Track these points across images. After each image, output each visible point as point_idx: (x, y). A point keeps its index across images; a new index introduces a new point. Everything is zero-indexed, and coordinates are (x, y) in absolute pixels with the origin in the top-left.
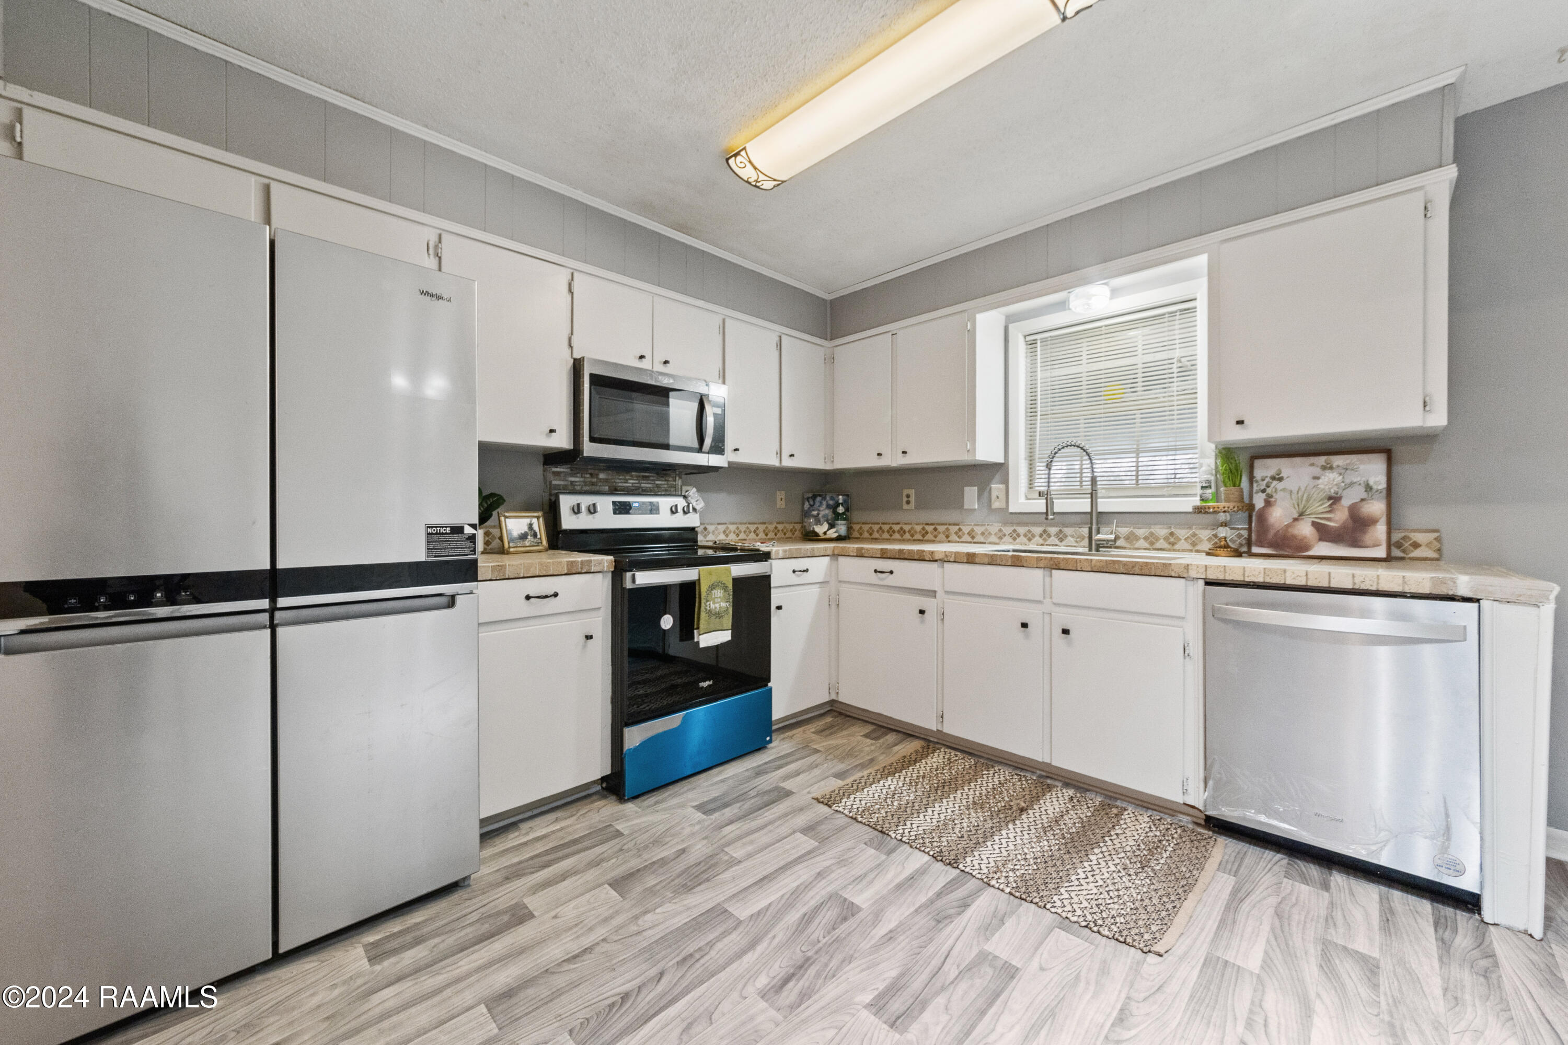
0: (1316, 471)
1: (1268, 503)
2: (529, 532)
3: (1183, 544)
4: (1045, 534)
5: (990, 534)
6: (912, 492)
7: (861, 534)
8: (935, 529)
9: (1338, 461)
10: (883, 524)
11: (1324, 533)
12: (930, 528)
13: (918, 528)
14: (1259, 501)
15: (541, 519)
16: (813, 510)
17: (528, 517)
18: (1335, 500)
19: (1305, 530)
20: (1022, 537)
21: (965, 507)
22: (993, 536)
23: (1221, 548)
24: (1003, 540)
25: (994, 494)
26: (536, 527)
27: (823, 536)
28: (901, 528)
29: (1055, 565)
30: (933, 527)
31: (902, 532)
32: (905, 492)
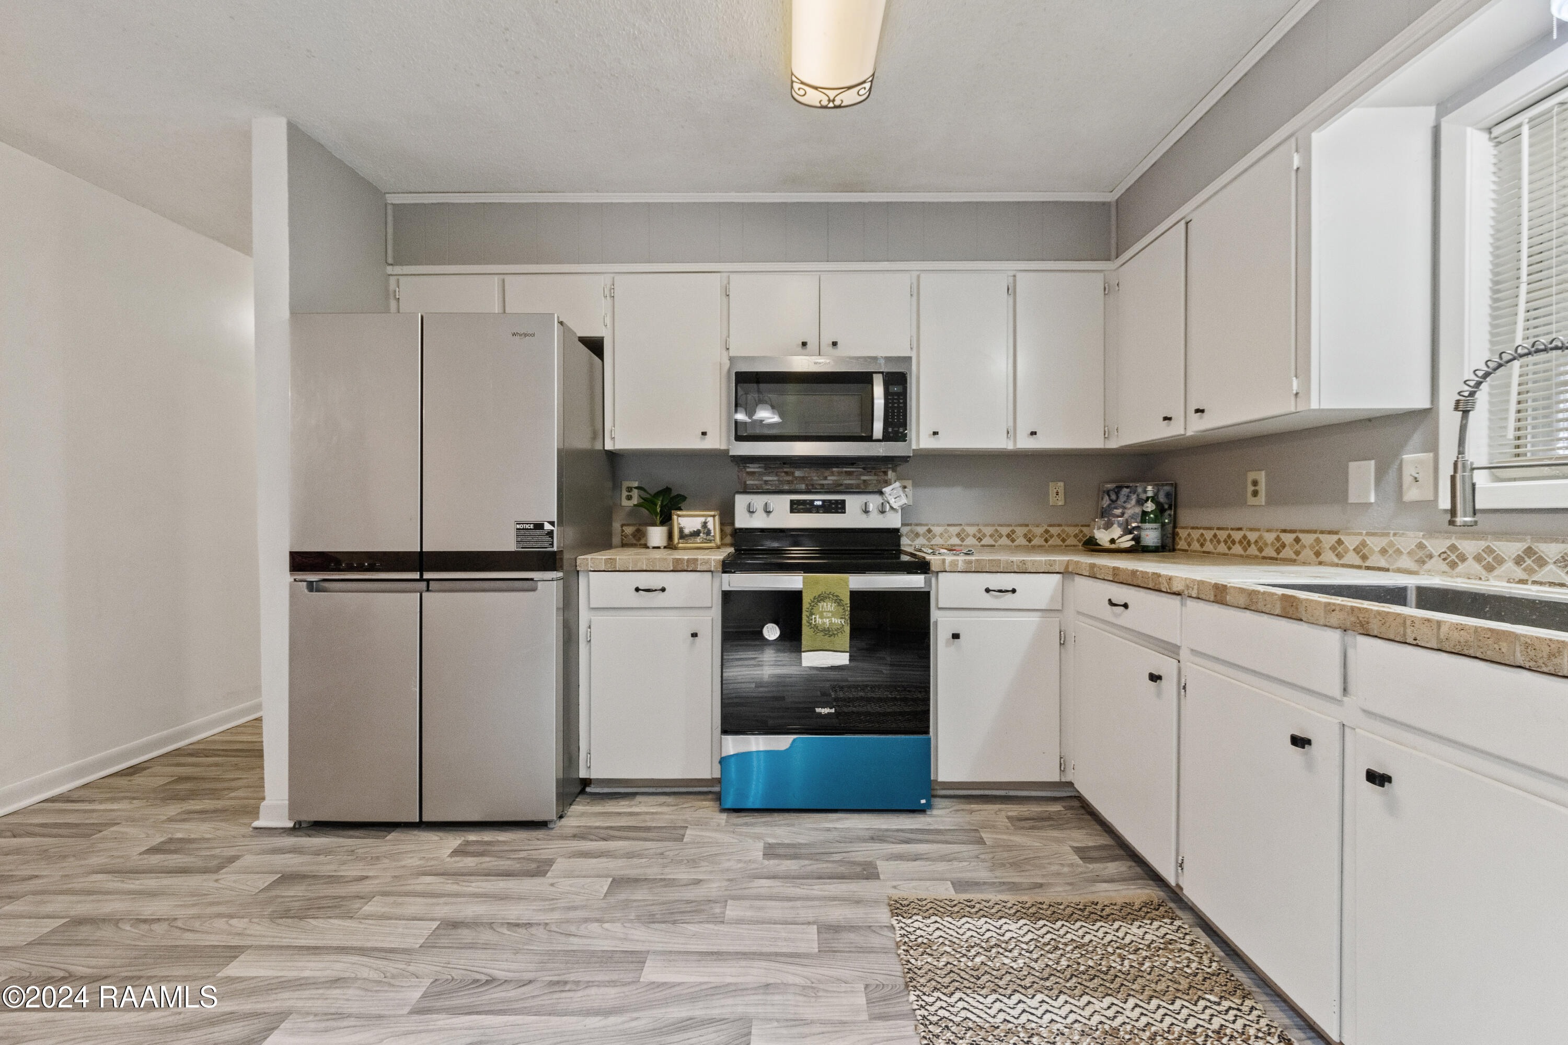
2: (702, 530)
5: (1399, 552)
6: (1262, 477)
7: (1189, 545)
8: (1297, 540)
10: (1219, 529)
12: (1288, 538)
13: (1270, 537)
15: (717, 518)
16: (1116, 508)
17: (703, 516)
20: (1470, 561)
21: (1350, 501)
22: (1405, 557)
24: (1426, 567)
25: (1409, 471)
26: (710, 525)
27: (1107, 545)
28: (1245, 537)
29: (1359, 625)
30: (1294, 536)
31: (1246, 543)
32: (1251, 476)
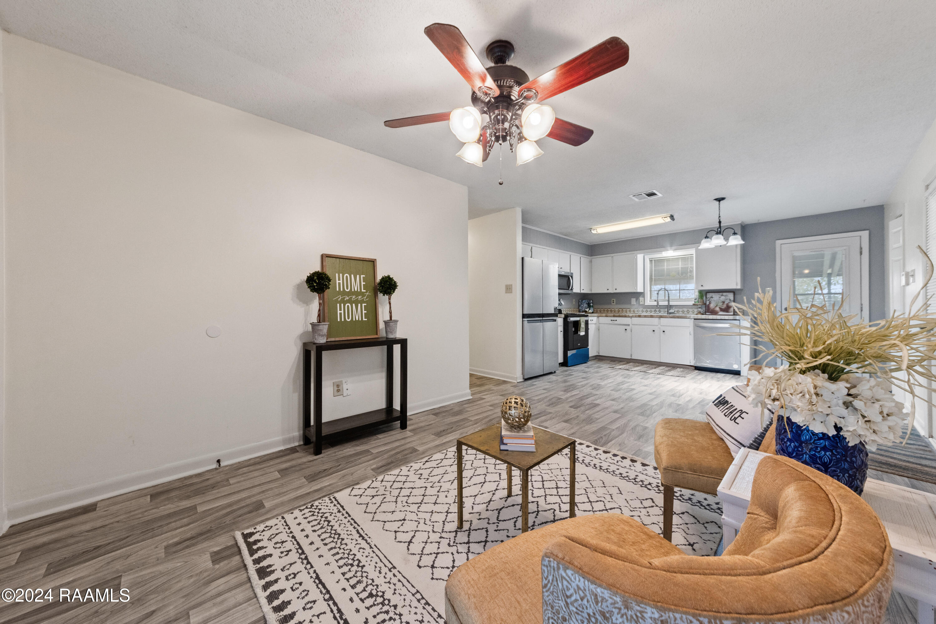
0: (720, 296)
1: (710, 303)
3: (691, 313)
4: (655, 311)
6: (615, 300)
9: (724, 294)
10: (605, 308)
11: (722, 310)
12: (623, 309)
13: (620, 309)
14: (708, 303)
16: (582, 305)
18: (724, 302)
19: (717, 309)
21: (632, 304)
22: (641, 311)
23: (700, 313)
24: (644, 312)
25: (640, 300)
28: (611, 310)
29: (661, 317)
32: (613, 299)
